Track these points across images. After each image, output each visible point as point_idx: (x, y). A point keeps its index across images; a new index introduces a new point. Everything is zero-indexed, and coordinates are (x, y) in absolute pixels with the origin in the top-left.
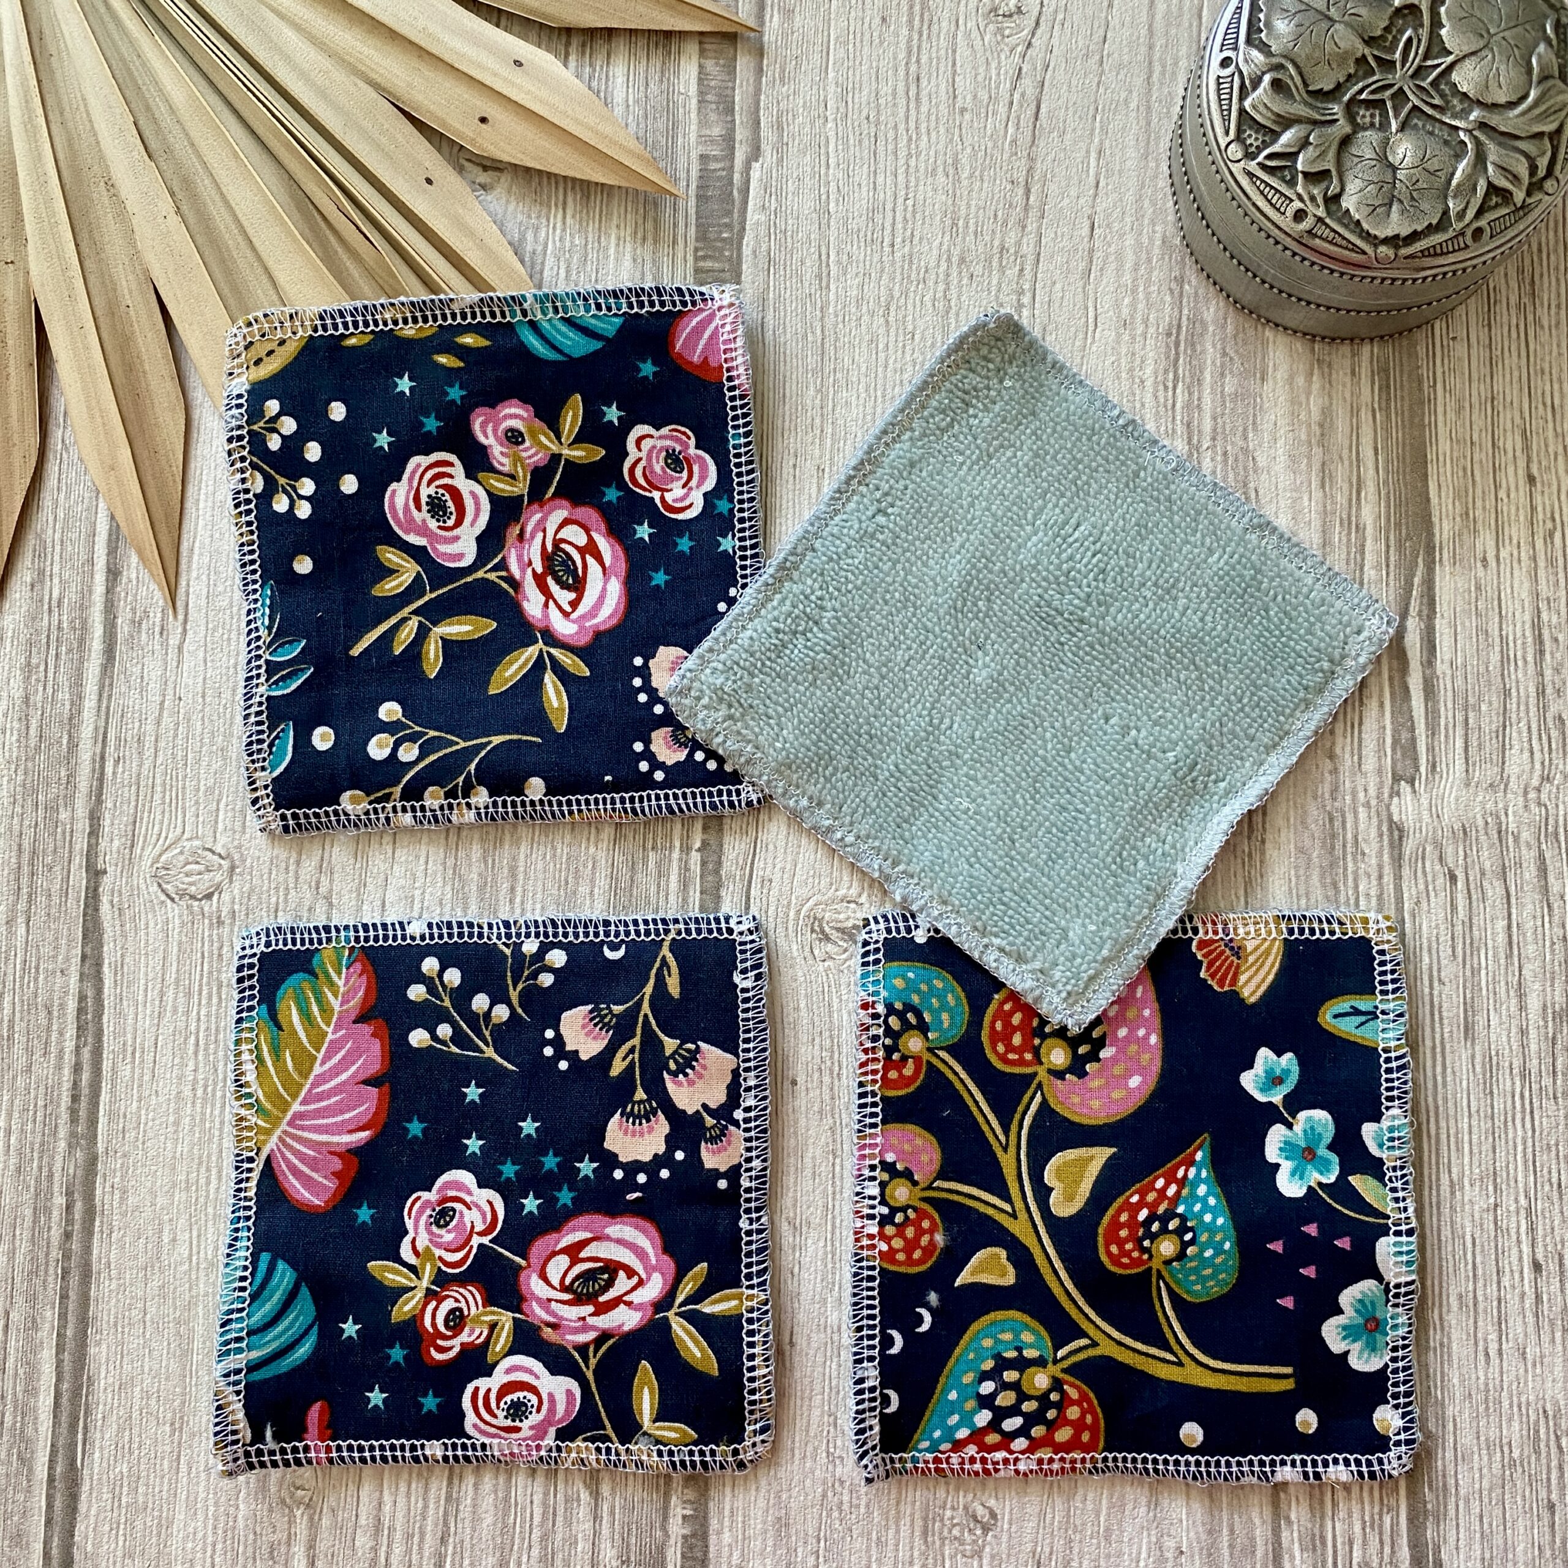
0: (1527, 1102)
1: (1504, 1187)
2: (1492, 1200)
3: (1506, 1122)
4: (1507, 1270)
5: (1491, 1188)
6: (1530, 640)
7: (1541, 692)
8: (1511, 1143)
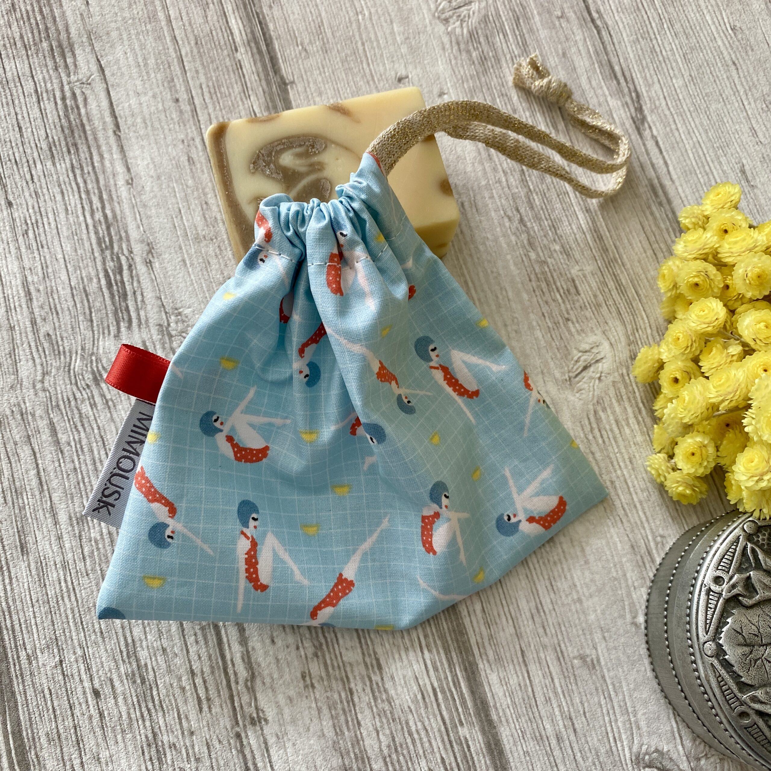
0: (70, 584)
1: (64, 646)
2: (57, 659)
3: (57, 602)
4: (76, 703)
5: (56, 651)
6: (22, 294)
7: (34, 323)
8: (63, 615)
